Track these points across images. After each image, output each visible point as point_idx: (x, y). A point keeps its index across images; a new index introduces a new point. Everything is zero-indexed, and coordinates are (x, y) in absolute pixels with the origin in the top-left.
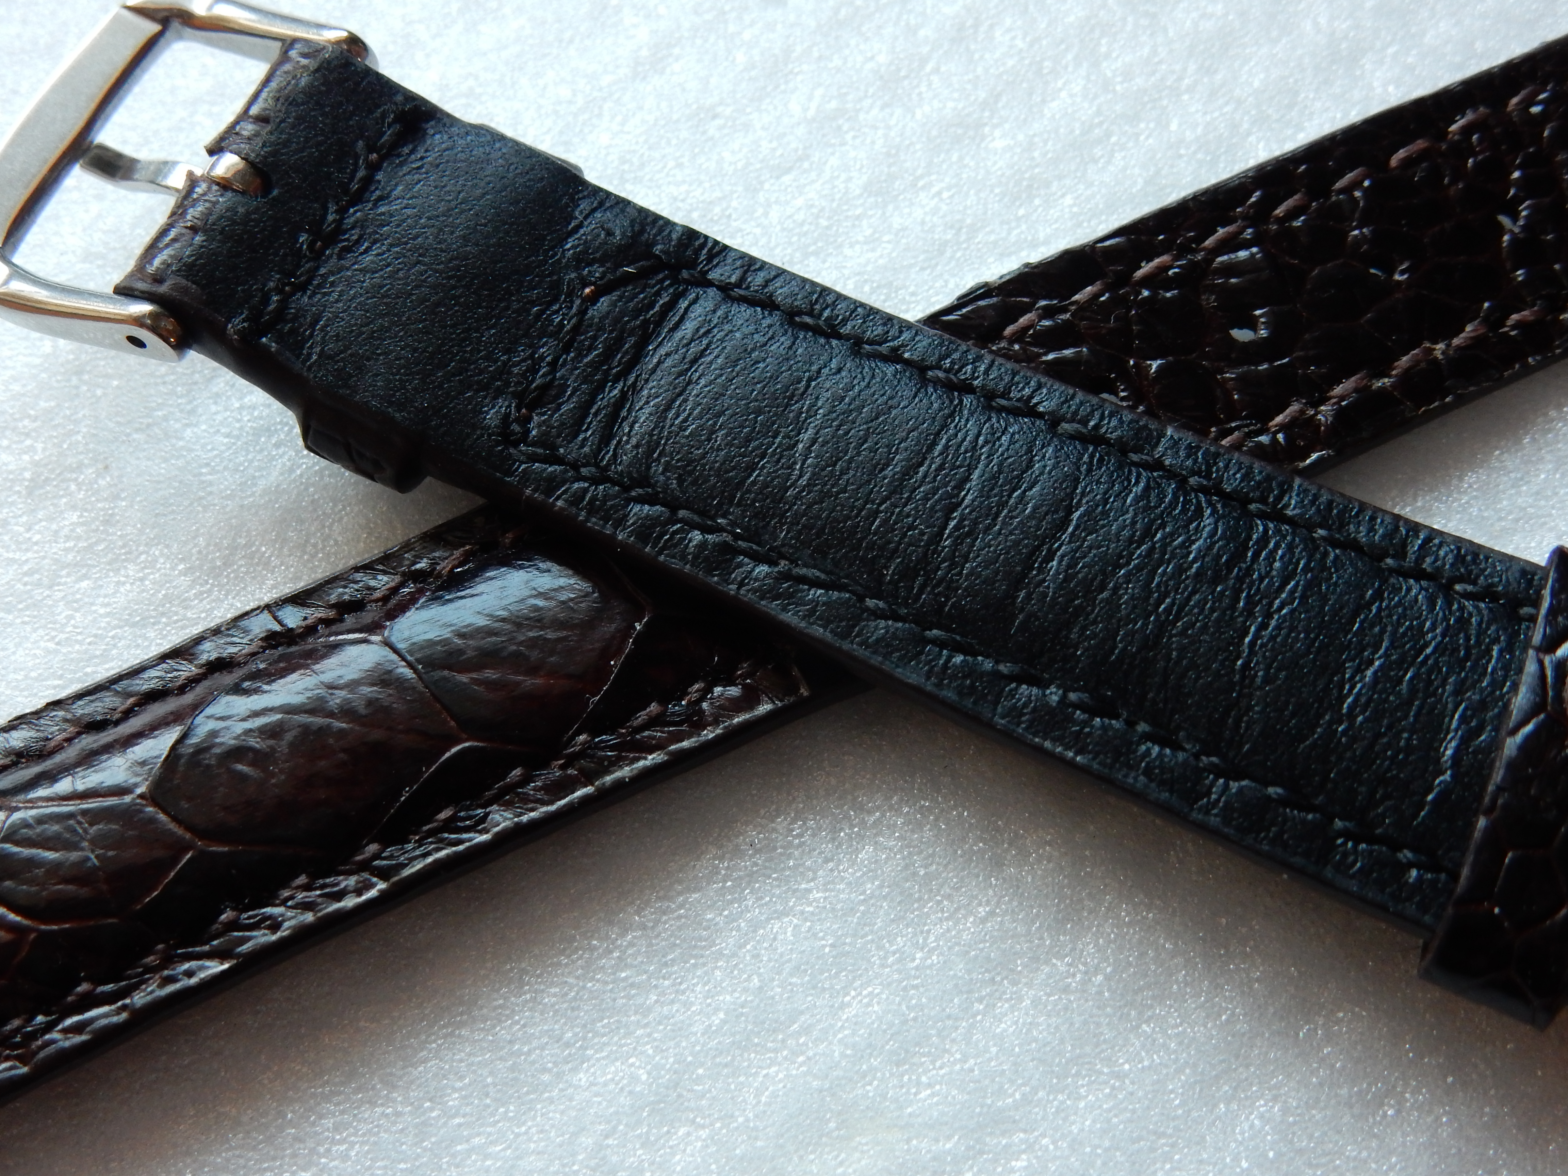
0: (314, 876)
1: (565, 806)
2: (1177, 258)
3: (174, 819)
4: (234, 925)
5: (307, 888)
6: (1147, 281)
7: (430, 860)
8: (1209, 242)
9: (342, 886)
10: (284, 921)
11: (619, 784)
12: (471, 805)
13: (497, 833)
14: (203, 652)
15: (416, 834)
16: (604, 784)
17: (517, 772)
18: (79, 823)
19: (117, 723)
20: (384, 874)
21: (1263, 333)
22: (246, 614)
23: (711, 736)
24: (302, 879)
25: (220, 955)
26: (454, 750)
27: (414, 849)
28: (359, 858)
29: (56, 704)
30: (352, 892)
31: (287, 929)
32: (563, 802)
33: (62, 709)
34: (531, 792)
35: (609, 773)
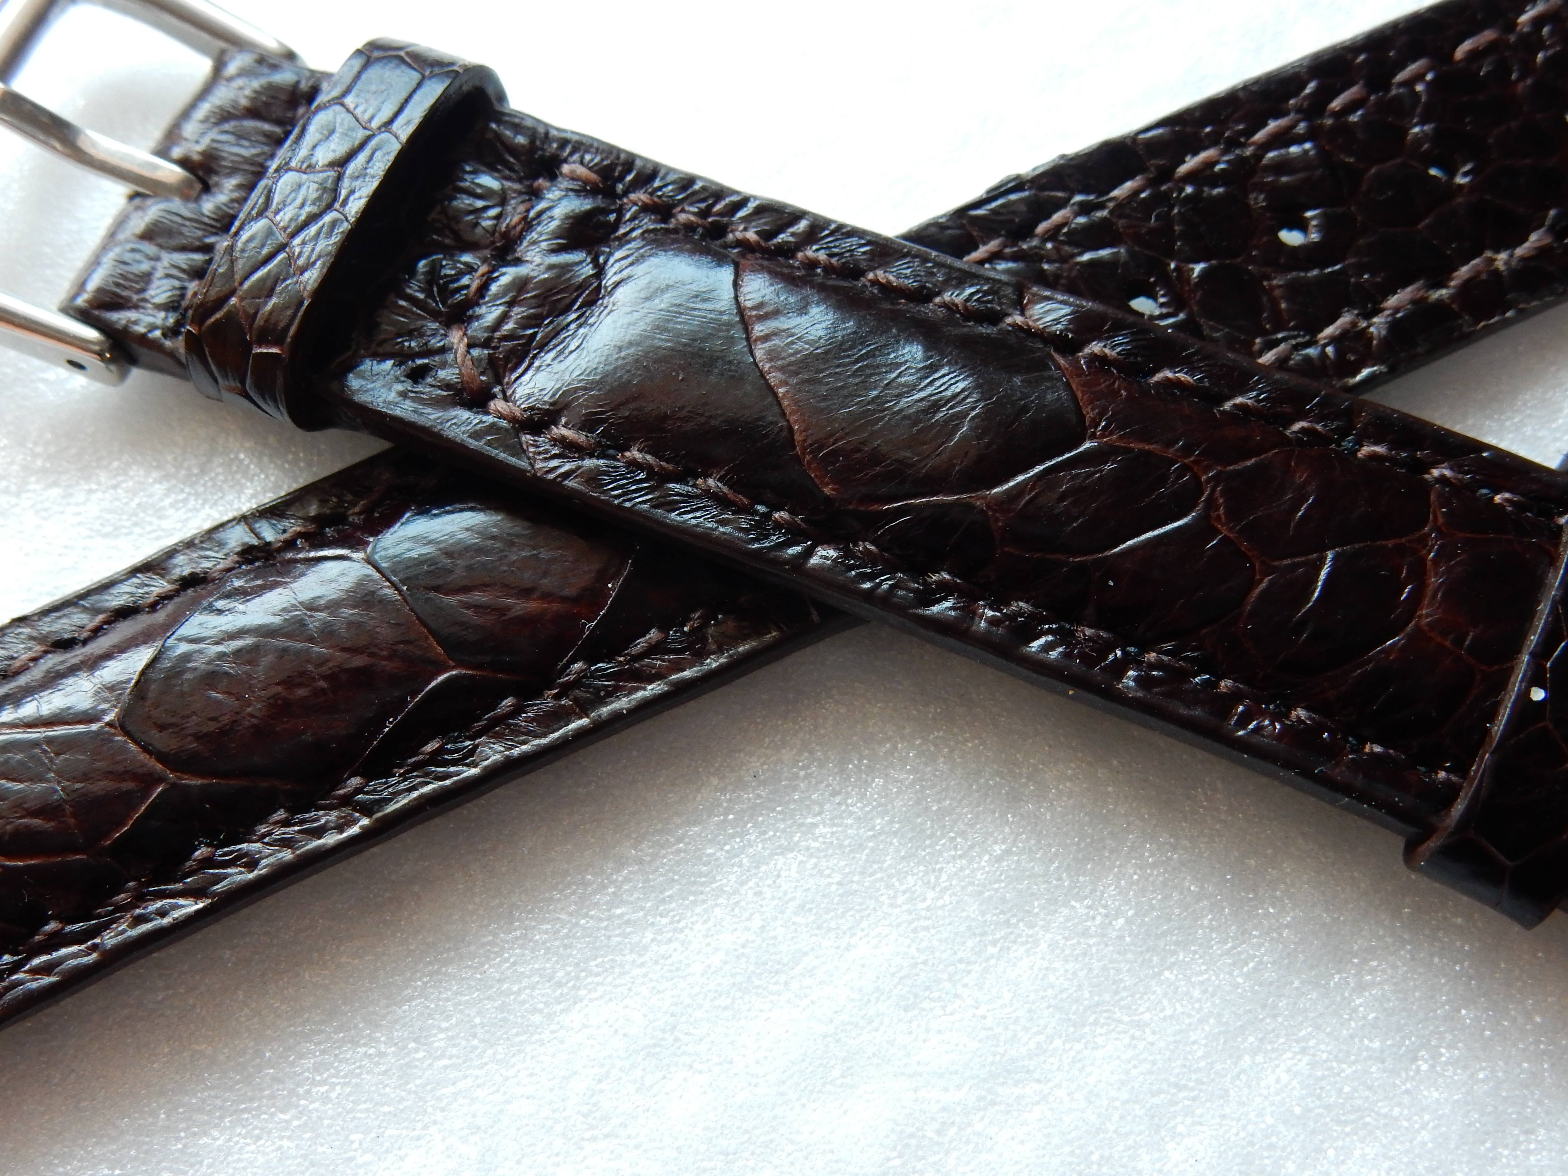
0: (293, 810)
1: (558, 738)
2: (1225, 152)
3: (145, 749)
4: (208, 862)
5: (286, 823)
6: (1191, 177)
7: (415, 794)
8: (1260, 136)
9: (323, 821)
10: (261, 859)
11: (617, 717)
12: (459, 736)
13: (486, 768)
14: (175, 566)
15: (401, 768)
16: (600, 716)
17: (508, 702)
18: (45, 751)
19: (85, 642)
20: (366, 810)
21: (1314, 236)
22: (222, 525)
23: (714, 665)
24: (281, 814)
25: (196, 893)
26: (441, 678)
27: (399, 783)
28: (341, 792)
29: (22, 620)
30: (333, 828)
31: (265, 867)
32: (556, 735)
33: (28, 626)
34: (523, 724)
35: (605, 704)
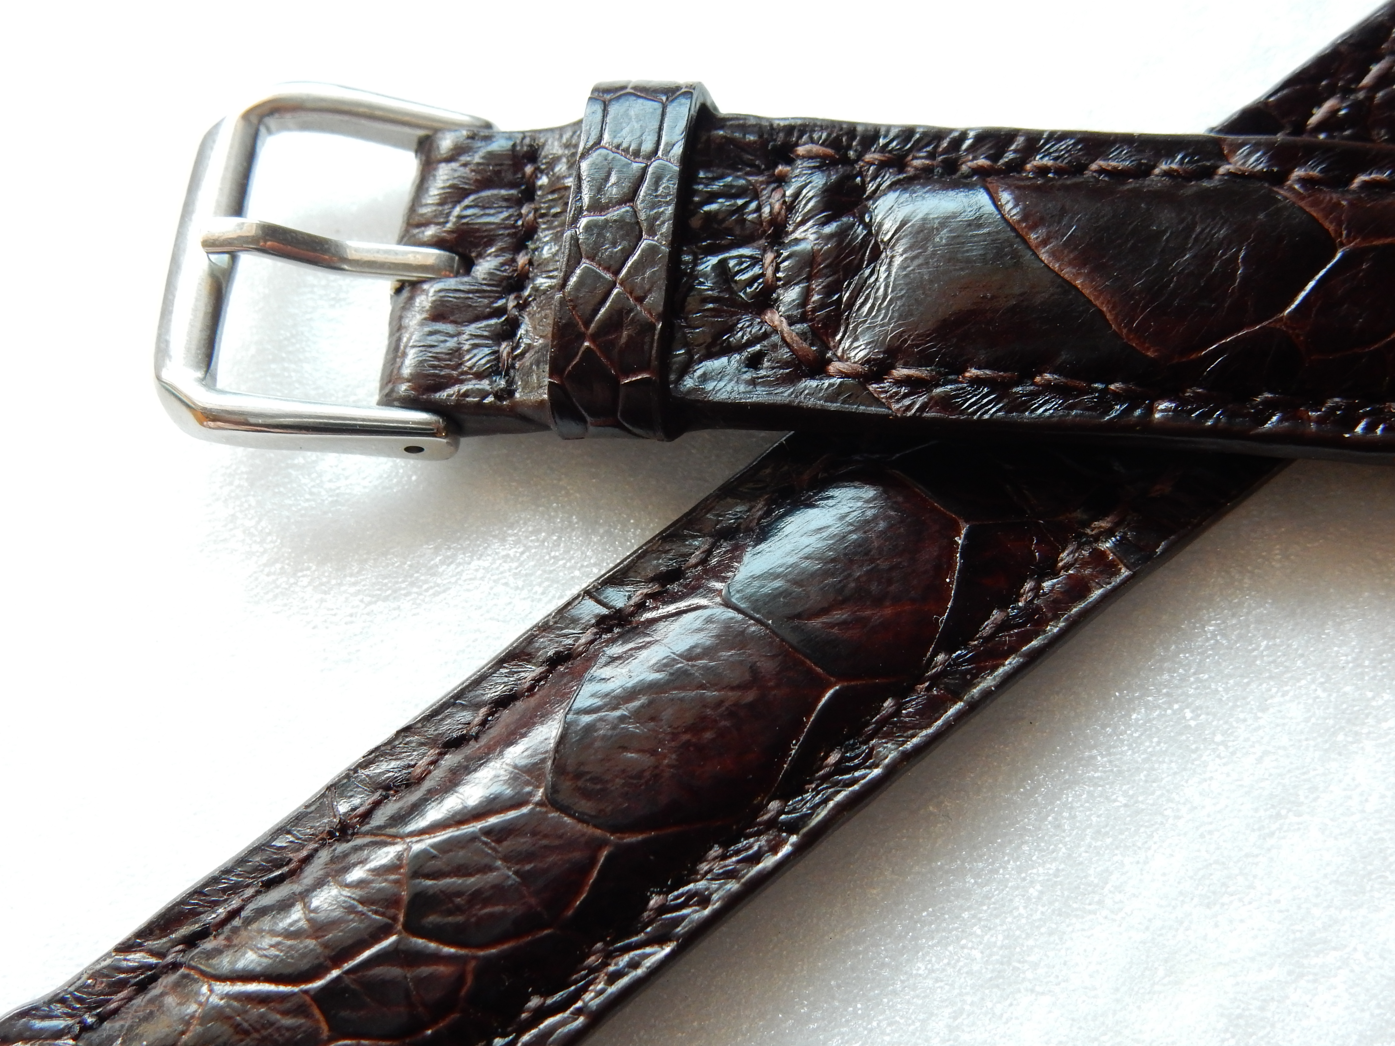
0: (725, 845)
1: (943, 725)
2: (1343, 99)
3: (580, 820)
4: (663, 909)
5: (724, 857)
6: (1321, 126)
7: (831, 804)
9: (756, 848)
10: (711, 894)
11: (987, 695)
12: (855, 744)
13: (887, 766)
14: (539, 649)
15: (811, 783)
16: (972, 697)
17: (889, 703)
18: (485, 843)
19: (476, 738)
20: (792, 828)
22: (569, 604)
23: (1056, 630)
24: (716, 851)
25: (660, 940)
26: (828, 695)
27: (813, 797)
28: (766, 817)
29: (407, 730)
30: (767, 852)
31: (717, 901)
32: (940, 722)
33: (415, 734)
34: (907, 719)
35: (975, 686)
